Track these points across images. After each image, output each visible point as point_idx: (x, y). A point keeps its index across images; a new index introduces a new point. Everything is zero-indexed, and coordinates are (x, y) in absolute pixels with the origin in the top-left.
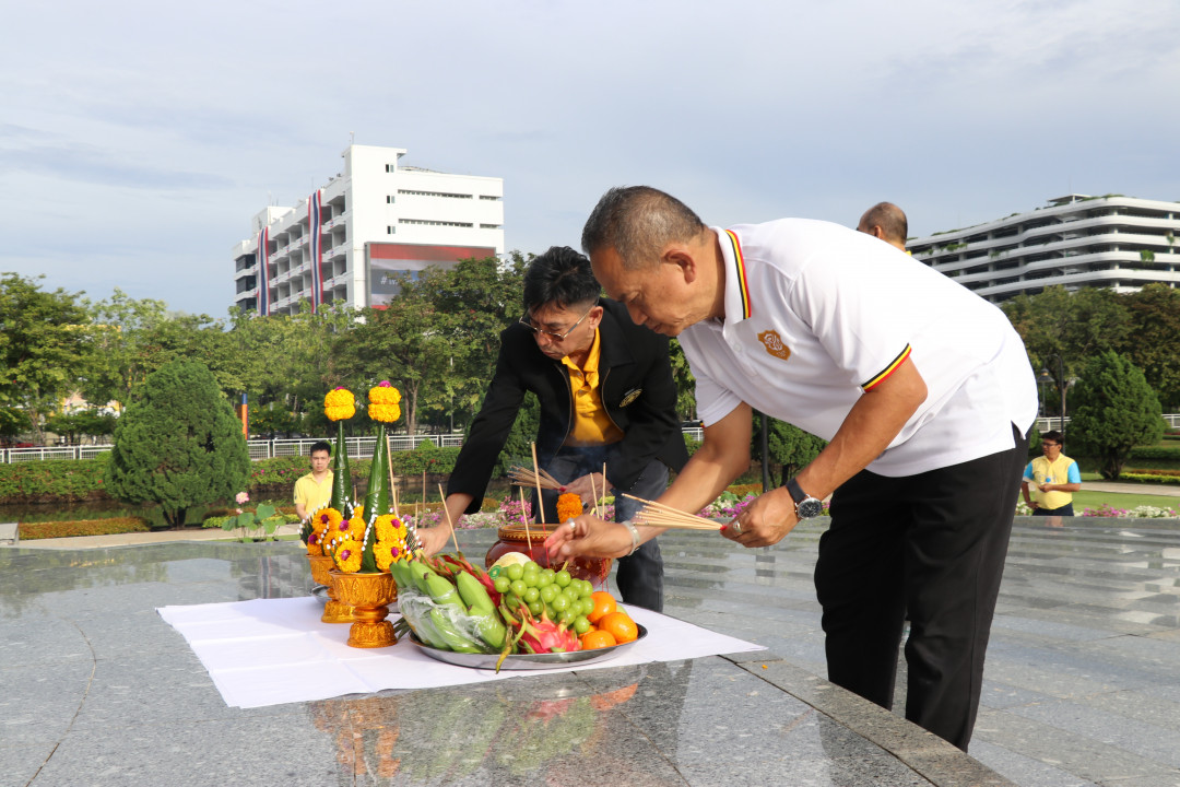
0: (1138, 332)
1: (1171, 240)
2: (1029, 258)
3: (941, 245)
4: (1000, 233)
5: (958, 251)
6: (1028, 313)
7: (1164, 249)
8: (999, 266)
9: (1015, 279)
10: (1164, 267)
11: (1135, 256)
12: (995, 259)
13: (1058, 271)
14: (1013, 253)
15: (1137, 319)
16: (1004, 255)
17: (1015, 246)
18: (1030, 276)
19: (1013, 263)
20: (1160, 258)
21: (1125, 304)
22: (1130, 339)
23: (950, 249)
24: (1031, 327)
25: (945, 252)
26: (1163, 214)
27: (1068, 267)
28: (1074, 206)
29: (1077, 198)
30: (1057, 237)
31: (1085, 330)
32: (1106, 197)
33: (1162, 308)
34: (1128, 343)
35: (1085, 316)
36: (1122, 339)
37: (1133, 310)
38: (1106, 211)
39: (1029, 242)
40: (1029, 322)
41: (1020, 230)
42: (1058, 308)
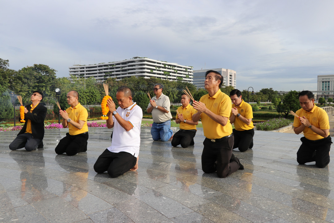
0: (148, 87)
1: (156, 68)
2: (129, 70)
3: (110, 65)
4: (123, 63)
5: (114, 67)
6: (127, 81)
7: (155, 70)
8: (123, 71)
9: (126, 74)
10: (155, 73)
11: (149, 71)
12: (122, 69)
13: (134, 73)
15: (148, 84)
16: (124, 69)
17: (126, 67)
18: (129, 73)
19: (125, 70)
20: (154, 71)
21: (146, 81)
22: (147, 88)
23: (112, 66)
24: (128, 85)
25: (111, 67)
26: (155, 63)
27: (137, 72)
28: (138, 59)
29: (139, 57)
30: (134, 65)
31: (138, 86)
32: (144, 58)
33: (153, 82)
34: (146, 89)
35: (138, 83)
36: (146, 88)
37: (147, 82)
38: (144, 61)
39: (129, 66)
40: (127, 83)
41: (127, 63)
42: (133, 81)
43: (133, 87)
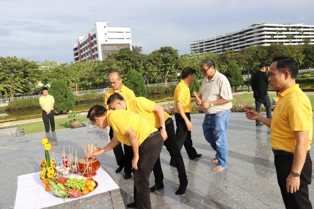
0: (269, 55)
1: (277, 33)
2: (247, 39)
3: (228, 37)
4: (240, 33)
5: (231, 38)
6: (245, 52)
7: (276, 35)
9: (244, 43)
10: (276, 39)
11: (270, 37)
12: (240, 39)
13: (253, 41)
14: (243, 37)
15: (268, 52)
16: (241, 38)
17: (244, 36)
18: (247, 42)
19: (243, 40)
20: (275, 37)
21: (266, 49)
22: (267, 57)
23: (230, 37)
24: (246, 55)
25: (229, 38)
26: (275, 27)
27: (255, 40)
28: (256, 26)
29: (257, 24)
30: (253, 33)
31: (257, 55)
32: (263, 24)
33: (274, 50)
34: (267, 58)
35: (257, 52)
36: (265, 57)
37: (267, 50)
38: (263, 27)
39: (247, 35)
40: (245, 54)
41: (245, 32)
42: (251, 51)
43: (252, 57)
